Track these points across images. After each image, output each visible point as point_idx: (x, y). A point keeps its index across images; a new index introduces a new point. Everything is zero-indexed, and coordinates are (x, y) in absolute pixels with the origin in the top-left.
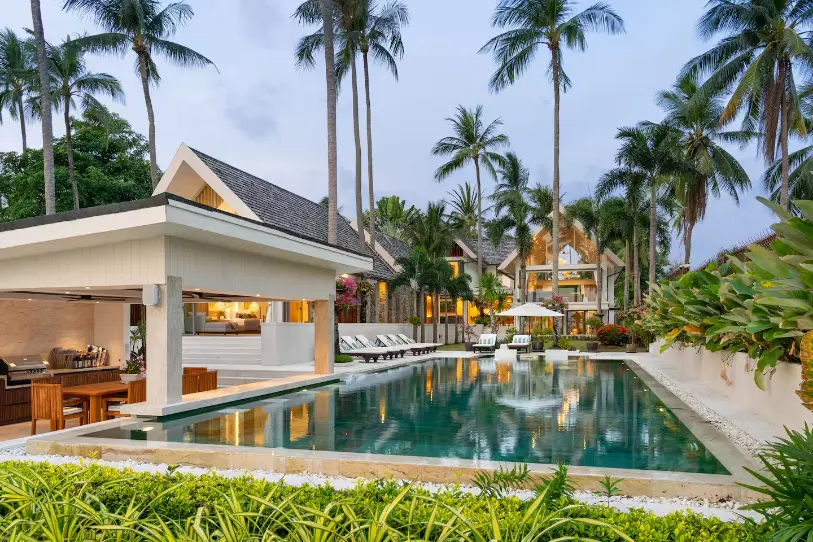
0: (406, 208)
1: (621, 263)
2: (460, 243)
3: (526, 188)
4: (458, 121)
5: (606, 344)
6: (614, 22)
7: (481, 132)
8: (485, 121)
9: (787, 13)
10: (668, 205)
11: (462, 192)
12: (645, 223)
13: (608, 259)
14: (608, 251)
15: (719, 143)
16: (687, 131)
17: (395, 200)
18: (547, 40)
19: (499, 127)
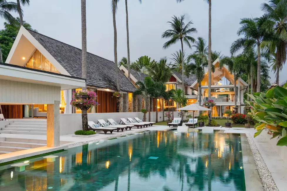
0: (151, 61)
1: (246, 85)
2: (175, 76)
4: (173, 22)
5: (236, 123)
7: (183, 27)
8: (185, 22)
10: (267, 56)
11: (178, 55)
12: (255, 65)
13: (240, 82)
14: (240, 79)
16: (276, 22)
17: (146, 58)
19: (191, 25)
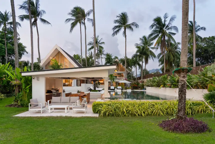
3: (103, 53)
6: (137, 26)
7: (98, 41)
9: (165, 28)
11: (90, 54)
15: (150, 49)
18: (124, 28)
